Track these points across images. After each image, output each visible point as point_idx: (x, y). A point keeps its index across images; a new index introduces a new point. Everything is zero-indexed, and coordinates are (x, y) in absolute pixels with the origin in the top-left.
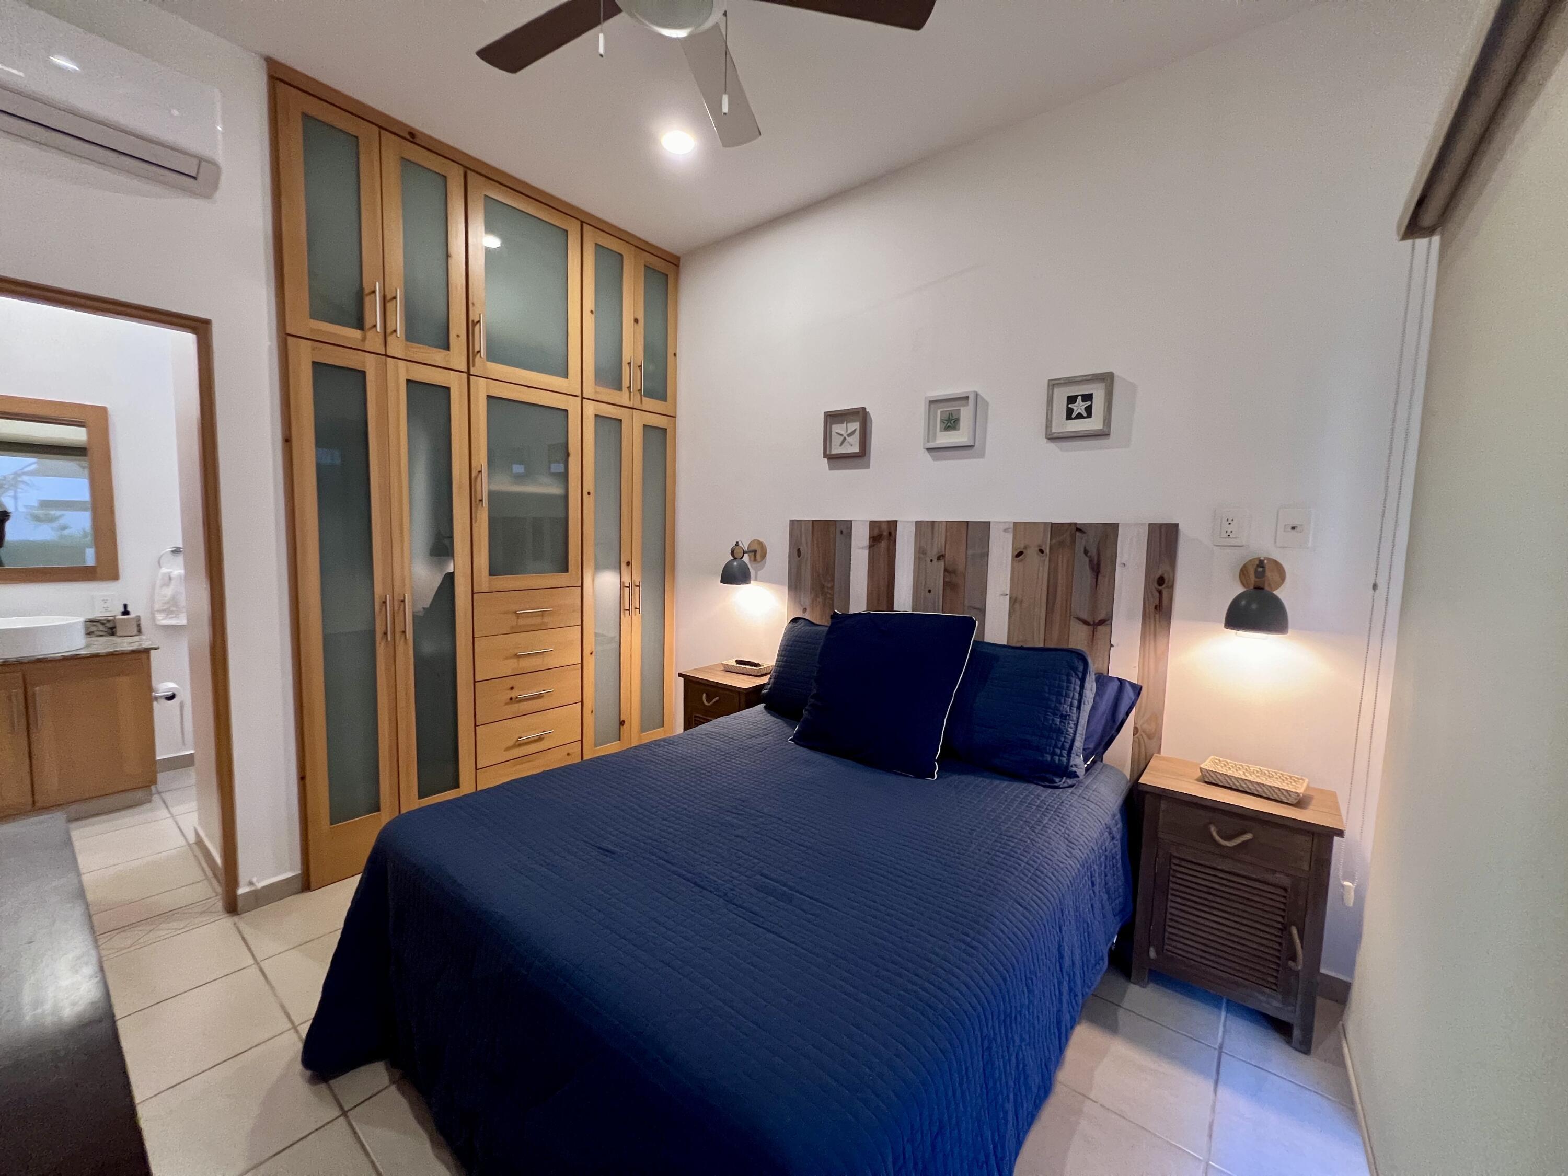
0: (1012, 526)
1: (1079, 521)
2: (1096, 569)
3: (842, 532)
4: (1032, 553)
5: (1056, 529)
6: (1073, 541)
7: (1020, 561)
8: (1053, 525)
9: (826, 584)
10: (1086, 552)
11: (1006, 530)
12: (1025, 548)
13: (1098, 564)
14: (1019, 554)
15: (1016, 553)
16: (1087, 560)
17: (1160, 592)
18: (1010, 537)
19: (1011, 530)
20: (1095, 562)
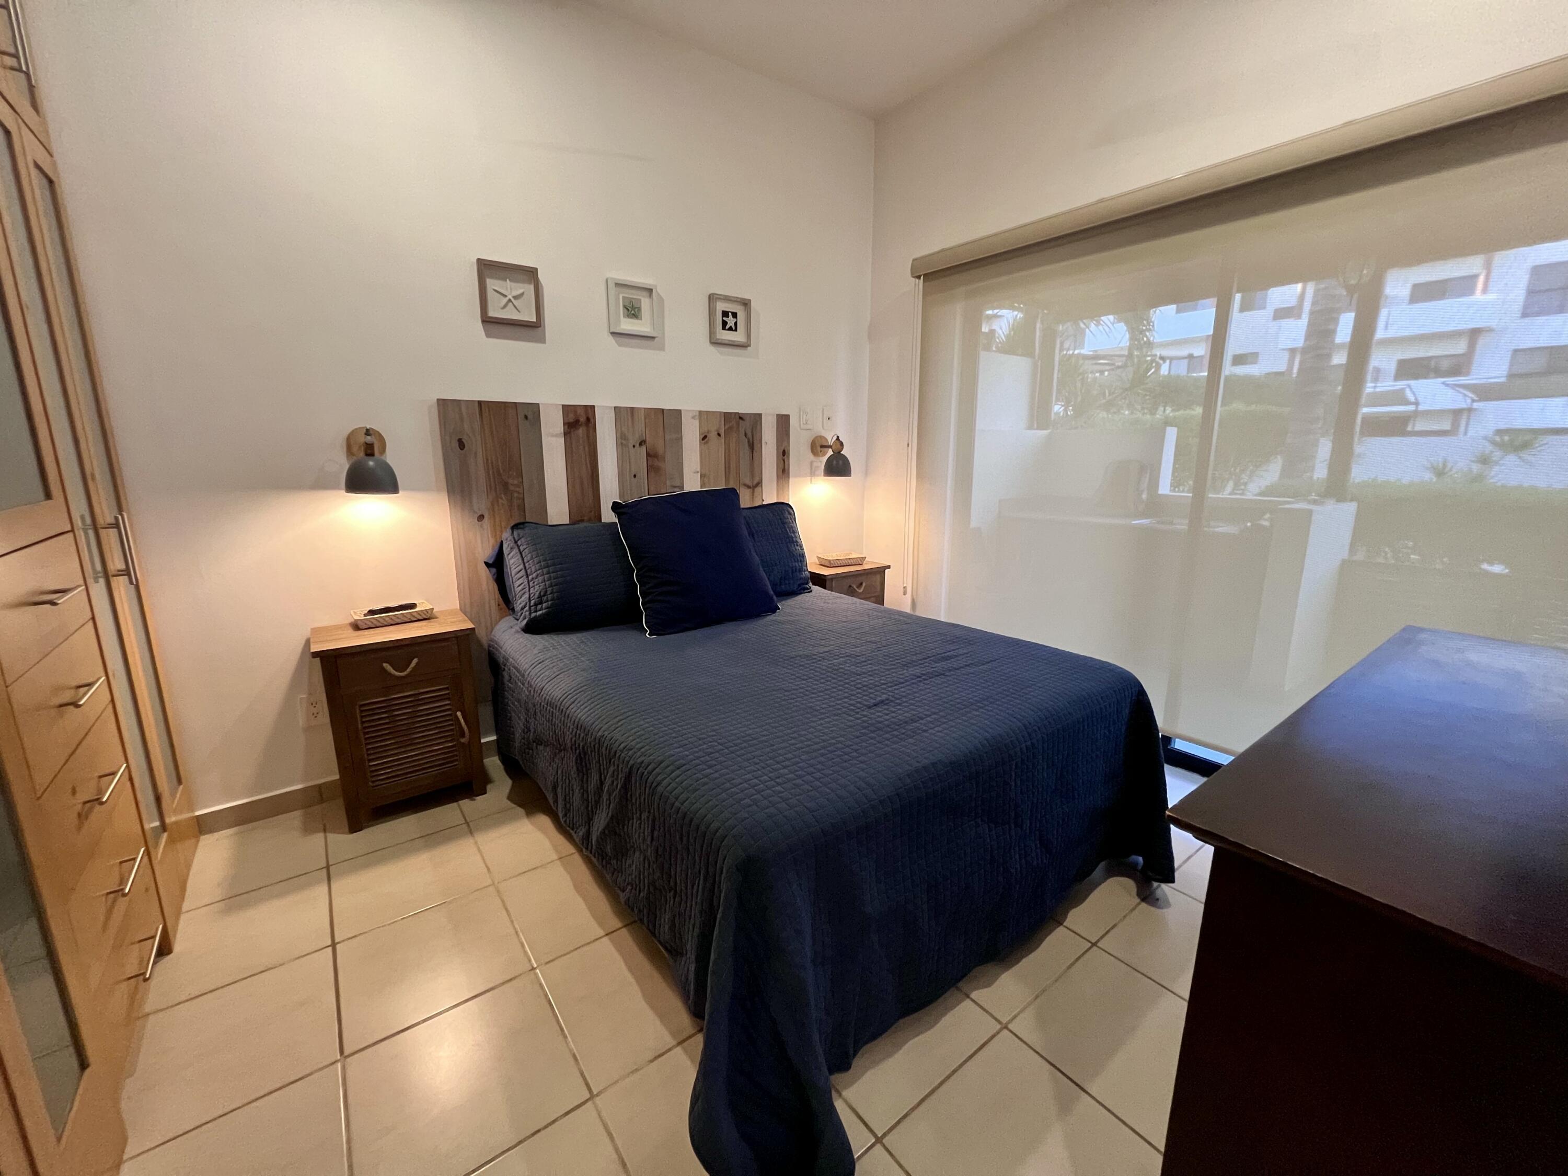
0: (698, 414)
1: (740, 412)
2: (752, 447)
3: (526, 417)
4: (713, 435)
5: (727, 416)
6: (738, 425)
7: (705, 443)
8: (725, 413)
9: (510, 481)
10: (746, 435)
11: (693, 418)
12: (708, 432)
13: (753, 443)
14: (705, 438)
15: (702, 437)
16: (747, 440)
17: (784, 461)
18: (697, 423)
19: (697, 417)
20: (751, 442)
